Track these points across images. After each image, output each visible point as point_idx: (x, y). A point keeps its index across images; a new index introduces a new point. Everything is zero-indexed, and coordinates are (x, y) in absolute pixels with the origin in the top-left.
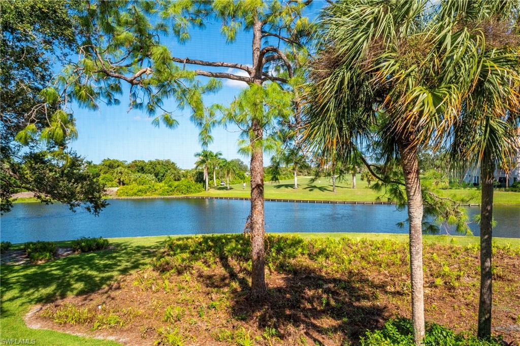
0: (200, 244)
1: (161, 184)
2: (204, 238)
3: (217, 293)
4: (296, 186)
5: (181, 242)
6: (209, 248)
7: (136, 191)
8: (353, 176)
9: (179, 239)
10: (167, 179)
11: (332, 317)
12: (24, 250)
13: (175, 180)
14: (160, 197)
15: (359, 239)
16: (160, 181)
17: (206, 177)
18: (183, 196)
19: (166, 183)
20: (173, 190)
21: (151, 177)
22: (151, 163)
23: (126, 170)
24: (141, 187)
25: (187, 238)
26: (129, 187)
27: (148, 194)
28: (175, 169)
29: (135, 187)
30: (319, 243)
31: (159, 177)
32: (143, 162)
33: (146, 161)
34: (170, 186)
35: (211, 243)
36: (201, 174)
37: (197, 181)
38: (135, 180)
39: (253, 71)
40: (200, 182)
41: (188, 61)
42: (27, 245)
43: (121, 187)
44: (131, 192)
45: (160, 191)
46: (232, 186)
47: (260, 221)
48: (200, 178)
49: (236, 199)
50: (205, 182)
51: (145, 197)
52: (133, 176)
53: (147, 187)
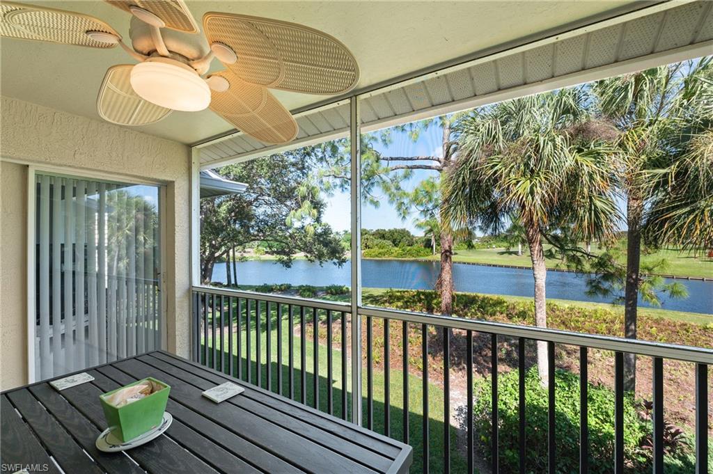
0: (414, 296)
1: (396, 249)
2: (418, 292)
3: (415, 333)
4: (520, 253)
5: (399, 294)
6: (420, 300)
7: (377, 253)
8: (587, 244)
9: (398, 292)
10: (401, 244)
11: (509, 366)
12: (298, 290)
13: (409, 246)
14: (395, 259)
15: (567, 306)
16: (396, 245)
17: (433, 243)
18: (413, 258)
19: (400, 248)
20: (406, 254)
21: (389, 242)
22: (390, 231)
23: (371, 237)
24: (381, 250)
25: (404, 292)
26: (372, 250)
27: (386, 256)
28: (409, 236)
29: (376, 250)
30: (521, 305)
31: (395, 243)
32: (385, 230)
33: (387, 230)
34: (403, 250)
35: (423, 297)
36: (429, 241)
37: (425, 247)
38: (377, 245)
39: (443, 161)
40: (429, 247)
41: (392, 159)
42: (301, 287)
43: (367, 250)
44: (373, 254)
45: (395, 254)
46: (457, 252)
47: (448, 279)
48: (428, 244)
49: (459, 263)
50: (432, 247)
51: (384, 258)
52: (376, 242)
53: (386, 250)
